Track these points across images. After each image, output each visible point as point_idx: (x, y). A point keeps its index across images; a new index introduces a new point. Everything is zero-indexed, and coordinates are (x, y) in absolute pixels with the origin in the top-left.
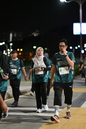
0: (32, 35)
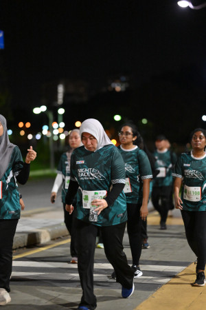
0: (110, 89)
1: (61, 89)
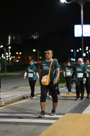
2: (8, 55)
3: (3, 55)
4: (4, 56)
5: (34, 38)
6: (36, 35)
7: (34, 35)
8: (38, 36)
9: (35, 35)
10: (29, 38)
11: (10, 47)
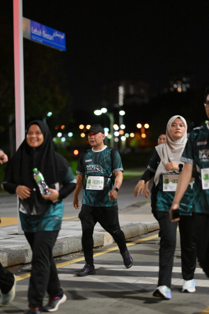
0: (172, 89)
1: (121, 90)
2: (118, 131)
3: (106, 130)
4: (109, 132)
5: (179, 90)
6: (184, 83)
7: (177, 84)
8: (188, 86)
9: (179, 82)
10: (166, 90)
11: (122, 113)
